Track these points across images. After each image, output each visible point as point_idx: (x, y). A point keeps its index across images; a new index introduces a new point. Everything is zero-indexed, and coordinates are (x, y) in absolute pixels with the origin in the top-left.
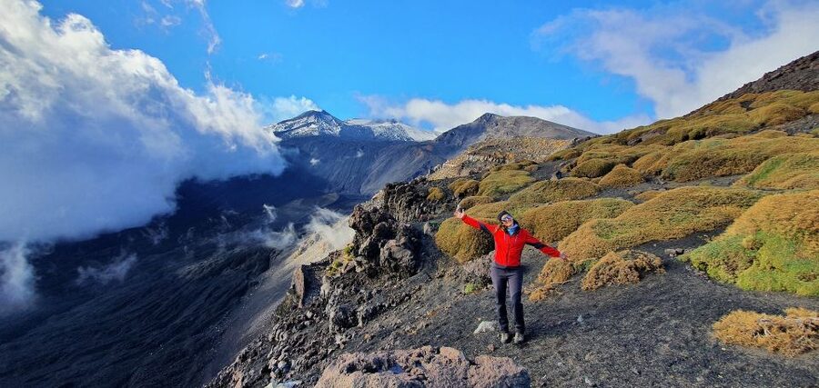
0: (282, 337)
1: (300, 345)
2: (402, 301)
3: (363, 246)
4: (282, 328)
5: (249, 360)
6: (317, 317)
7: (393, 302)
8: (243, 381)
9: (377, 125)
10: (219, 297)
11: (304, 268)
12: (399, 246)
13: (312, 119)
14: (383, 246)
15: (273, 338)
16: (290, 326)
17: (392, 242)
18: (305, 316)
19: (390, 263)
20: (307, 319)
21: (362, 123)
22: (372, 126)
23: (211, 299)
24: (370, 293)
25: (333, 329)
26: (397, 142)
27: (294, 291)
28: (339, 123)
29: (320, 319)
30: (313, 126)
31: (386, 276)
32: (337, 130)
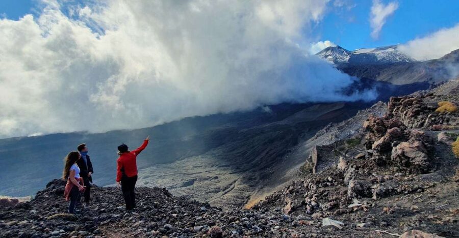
0: (313, 187)
1: (325, 196)
2: (414, 191)
3: (376, 143)
4: (313, 182)
5: (294, 194)
6: (335, 182)
7: (405, 190)
8: (291, 204)
9: (380, 52)
10: (272, 154)
11: (318, 147)
12: (412, 148)
13: (329, 53)
14: (396, 145)
15: (307, 186)
16: (318, 183)
17: (404, 145)
18: (327, 179)
19: (402, 160)
20: (328, 181)
21: (368, 51)
22: (376, 53)
23: (268, 155)
24: (383, 178)
25: (351, 194)
26: (399, 63)
27: (311, 160)
28: (348, 53)
29: (338, 184)
30: (330, 57)
31: (395, 168)
32: (347, 58)
